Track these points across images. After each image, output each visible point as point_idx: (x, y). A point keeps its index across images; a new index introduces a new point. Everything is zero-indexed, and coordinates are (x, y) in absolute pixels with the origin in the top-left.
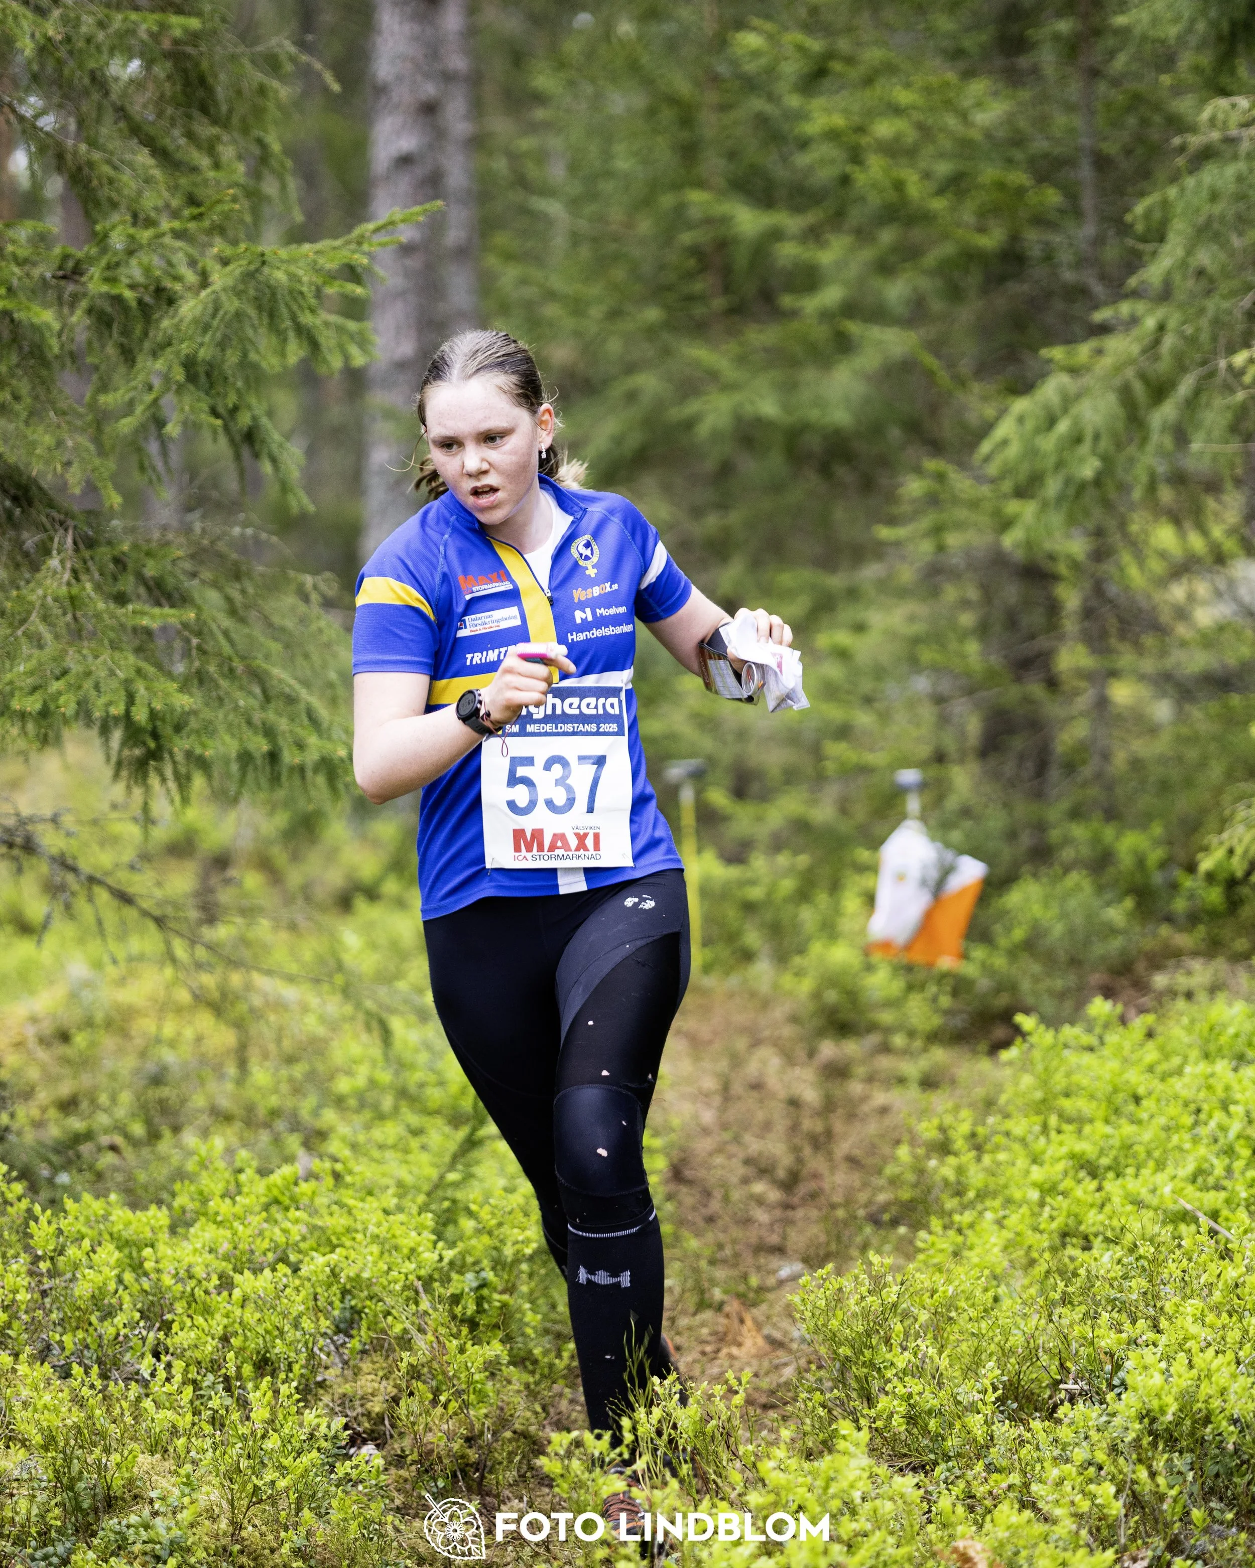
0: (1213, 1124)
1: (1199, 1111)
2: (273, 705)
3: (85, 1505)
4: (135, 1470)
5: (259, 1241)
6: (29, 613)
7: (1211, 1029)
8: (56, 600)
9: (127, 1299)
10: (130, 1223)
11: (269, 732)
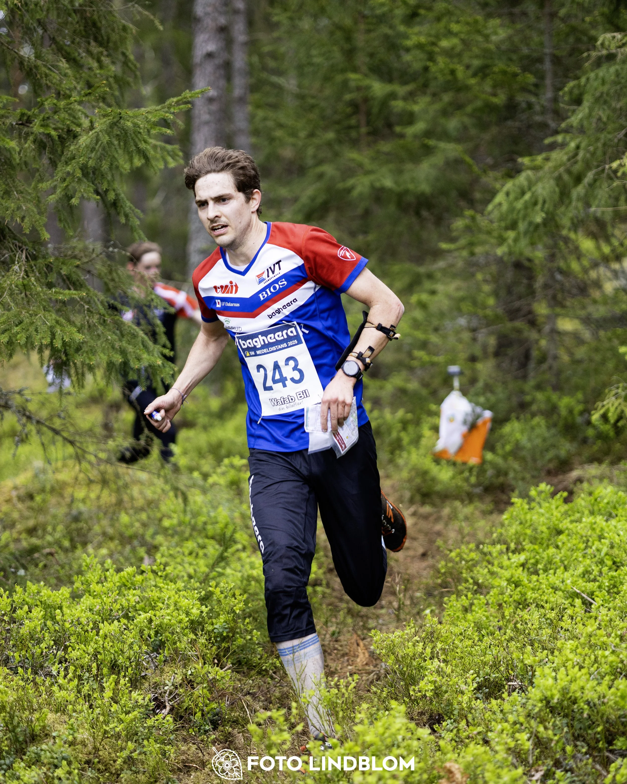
0: (594, 548)
1: (588, 541)
2: (125, 339)
3: (21, 739)
4: (46, 721)
5: (114, 605)
6: (4, 293)
7: (596, 500)
8: (17, 286)
9: (47, 634)
10: (50, 596)
11: (123, 352)
